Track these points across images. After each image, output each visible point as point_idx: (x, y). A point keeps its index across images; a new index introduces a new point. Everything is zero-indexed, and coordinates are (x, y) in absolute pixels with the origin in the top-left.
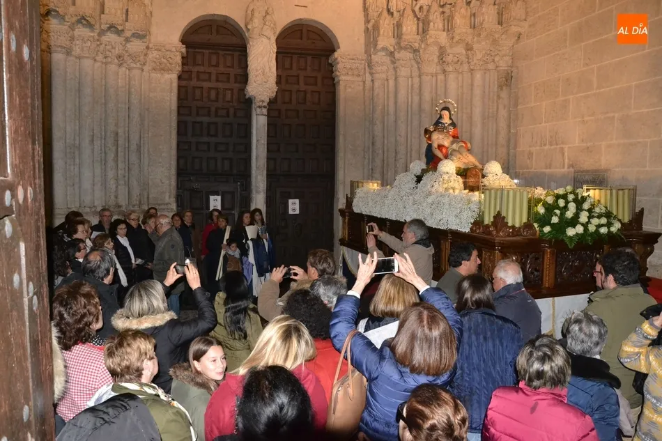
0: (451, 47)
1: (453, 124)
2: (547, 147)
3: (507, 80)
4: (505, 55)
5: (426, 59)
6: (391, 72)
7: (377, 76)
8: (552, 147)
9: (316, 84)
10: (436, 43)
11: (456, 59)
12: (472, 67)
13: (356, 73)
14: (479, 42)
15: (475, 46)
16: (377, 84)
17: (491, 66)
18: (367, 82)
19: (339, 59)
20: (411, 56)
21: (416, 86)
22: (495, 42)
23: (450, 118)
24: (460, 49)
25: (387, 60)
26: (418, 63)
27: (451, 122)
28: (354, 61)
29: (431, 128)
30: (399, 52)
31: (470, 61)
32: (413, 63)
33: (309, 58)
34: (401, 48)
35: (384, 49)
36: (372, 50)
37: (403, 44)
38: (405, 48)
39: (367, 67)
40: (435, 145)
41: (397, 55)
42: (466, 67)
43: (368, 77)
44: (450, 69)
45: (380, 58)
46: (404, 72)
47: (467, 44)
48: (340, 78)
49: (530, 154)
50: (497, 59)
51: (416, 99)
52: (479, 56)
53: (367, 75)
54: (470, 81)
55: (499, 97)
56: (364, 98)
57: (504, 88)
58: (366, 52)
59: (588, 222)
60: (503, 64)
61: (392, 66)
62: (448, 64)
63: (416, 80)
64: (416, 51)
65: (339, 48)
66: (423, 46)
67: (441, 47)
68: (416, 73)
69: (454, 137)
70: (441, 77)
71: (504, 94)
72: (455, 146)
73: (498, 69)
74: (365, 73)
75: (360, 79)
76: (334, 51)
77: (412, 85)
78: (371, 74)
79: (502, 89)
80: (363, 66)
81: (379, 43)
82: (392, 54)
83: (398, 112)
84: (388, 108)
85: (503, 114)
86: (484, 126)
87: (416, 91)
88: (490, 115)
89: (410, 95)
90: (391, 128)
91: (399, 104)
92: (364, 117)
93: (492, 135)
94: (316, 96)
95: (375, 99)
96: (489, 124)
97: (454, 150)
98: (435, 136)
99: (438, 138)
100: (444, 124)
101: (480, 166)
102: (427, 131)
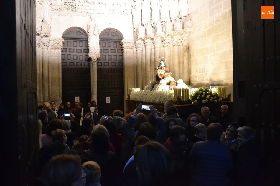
0: (166, 37)
1: (165, 66)
2: (201, 73)
3: (187, 49)
4: (185, 40)
5: (156, 42)
6: (144, 47)
7: (138, 49)
8: (203, 73)
9: (115, 52)
10: (160, 36)
11: (167, 42)
12: (174, 45)
13: (130, 48)
14: (176, 35)
15: (174, 37)
16: (138, 52)
17: (181, 44)
18: (134, 51)
19: (124, 43)
20: (151, 41)
21: (153, 52)
22: (181, 35)
23: (164, 64)
24: (169, 38)
25: (142, 42)
26: (154, 44)
27: (164, 65)
28: (129, 43)
29: (157, 68)
30: (146, 40)
31: (173, 42)
32: (152, 43)
33: (112, 43)
35: (141, 39)
36: (136, 39)
37: (147, 37)
38: (148, 38)
39: (134, 45)
40: (159, 74)
41: (146, 41)
42: (171, 44)
43: (135, 50)
44: (165, 45)
45: (139, 42)
46: (148, 47)
47: (171, 36)
48: (124, 50)
49: (196, 76)
50: (183, 41)
51: (153, 57)
52: (176, 40)
53: (135, 48)
54: (173, 50)
55: (184, 55)
56: (134, 57)
57: (186, 52)
58: (134, 40)
59: (210, 98)
60: (185, 43)
61: (144, 45)
62: (165, 44)
63: (153, 50)
64: (152, 39)
65: (123, 38)
66: (155, 37)
67: (162, 38)
68: (153, 47)
69: (166, 71)
70: (162, 49)
71: (186, 54)
72: (166, 74)
73: (183, 45)
74: (134, 48)
75: (132, 50)
76: (122, 40)
77: (152, 52)
78: (136, 48)
79: (185, 52)
80: (133, 45)
81: (138, 36)
82: (143, 40)
83: (147, 62)
84: (143, 61)
85: (186, 61)
86: (179, 66)
87: (153, 54)
88: (181, 62)
89: (151, 56)
90: (144, 68)
91: (147, 59)
92: (134, 64)
93: (183, 69)
94: (115, 57)
95: (138, 57)
96: (181, 66)
97: (165, 76)
98: (159, 71)
99: (160, 72)
100: (162, 66)
101: (176, 81)
102: (155, 69)
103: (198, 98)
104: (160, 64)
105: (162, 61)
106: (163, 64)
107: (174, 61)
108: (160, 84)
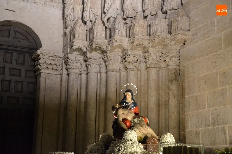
0: (132, 50)
1: (135, 104)
2: (210, 128)
3: (176, 76)
4: (172, 57)
5: (112, 58)
6: (84, 68)
7: (71, 71)
8: (215, 127)
9: (20, 76)
10: (120, 46)
11: (135, 59)
12: (148, 66)
13: (55, 67)
14: (154, 47)
15: (151, 49)
16: (72, 77)
17: (163, 65)
18: (63, 76)
19: (41, 56)
20: (100, 56)
21: (104, 79)
22: (165, 46)
23: (132, 99)
24: (139, 52)
25: (81, 58)
26: (105, 62)
27: (133, 102)
28: (53, 58)
29: (118, 106)
30: (91, 52)
31: (147, 61)
32: (102, 61)
33: (15, 54)
34: (92, 50)
35: (79, 49)
36: (69, 50)
37: (94, 46)
38: (96, 50)
39: (64, 64)
40: (121, 119)
41: (89, 55)
42: (143, 65)
43: (65, 72)
44: (131, 66)
45: (75, 56)
46: (94, 68)
47: (144, 48)
48: (41, 71)
49: (197, 134)
50: (167, 59)
51: (103, 90)
52: (154, 56)
53: (64, 70)
54: (146, 77)
55: (169, 89)
56: (61, 89)
57: (174, 82)
58: (63, 52)
60: (173, 63)
61: (85, 63)
62: (129, 63)
63: (104, 75)
64: (104, 52)
65: (41, 47)
66: (110, 48)
67: (124, 50)
68: (103, 69)
69: (136, 114)
70: (123, 73)
71: (174, 87)
72: (136, 120)
73: (169, 67)
74: (62, 69)
75: (58, 73)
76: (37, 49)
77: (100, 80)
78: (67, 69)
79: (172, 82)
80: (61, 62)
81: (74, 44)
82: (84, 54)
83: (89, 100)
84: (80, 99)
85: (173, 102)
86: (158, 111)
87: (104, 83)
88: (163, 103)
89: (98, 87)
90: (82, 113)
91: (89, 93)
92: (60, 103)
93: (165, 119)
94: (19, 85)
95: (70, 89)
96: (163, 111)
97: (136, 123)
98: (121, 112)
99: (123, 114)
100: (127, 103)
101: (157, 137)
102: (114, 108)
104: (125, 98)
105: (129, 91)
106: (129, 100)
107: (146, 100)
108: (124, 139)
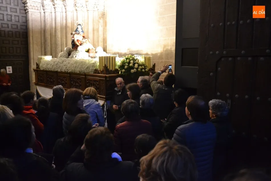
1: (83, 31)
3: (102, 15)
4: (101, 5)
5: (68, 4)
6: (53, 9)
7: (46, 10)
9: (16, 12)
11: (81, 5)
12: (88, 9)
13: (36, 8)
16: (46, 14)
17: (96, 9)
18: (42, 13)
19: (28, 1)
20: (62, 3)
21: (64, 16)
24: (83, 1)
25: (51, 3)
26: (65, 6)
28: (35, 3)
29: (74, 33)
31: (87, 6)
32: (63, 6)
39: (41, 6)
40: (76, 40)
41: (55, 2)
42: (85, 9)
43: (42, 11)
44: (78, 9)
45: (48, 2)
46: (58, 10)
48: (29, 10)
49: (112, 45)
50: (98, 6)
51: (64, 21)
54: (87, 15)
55: (99, 22)
56: (41, 21)
57: (101, 19)
59: (138, 68)
60: (101, 9)
61: (53, 6)
62: (78, 7)
63: (64, 14)
64: (64, 1)
68: (64, 10)
69: (83, 37)
70: (75, 13)
71: (101, 21)
72: (84, 40)
73: (99, 11)
74: (41, 9)
75: (38, 11)
78: (44, 10)
79: (100, 19)
82: (53, 1)
83: (57, 27)
84: (52, 25)
85: (101, 29)
86: (94, 34)
87: (65, 18)
88: (96, 29)
89: (62, 20)
90: (54, 34)
91: (57, 24)
92: (41, 28)
93: (97, 37)
94: (17, 18)
95: (46, 21)
96: (96, 32)
97: (84, 42)
98: (76, 36)
99: (77, 37)
100: (79, 31)
101: (94, 49)
102: (72, 34)
103: (126, 67)
104: (77, 28)
105: (79, 25)
106: (80, 29)
107: (87, 28)
108: (78, 51)
